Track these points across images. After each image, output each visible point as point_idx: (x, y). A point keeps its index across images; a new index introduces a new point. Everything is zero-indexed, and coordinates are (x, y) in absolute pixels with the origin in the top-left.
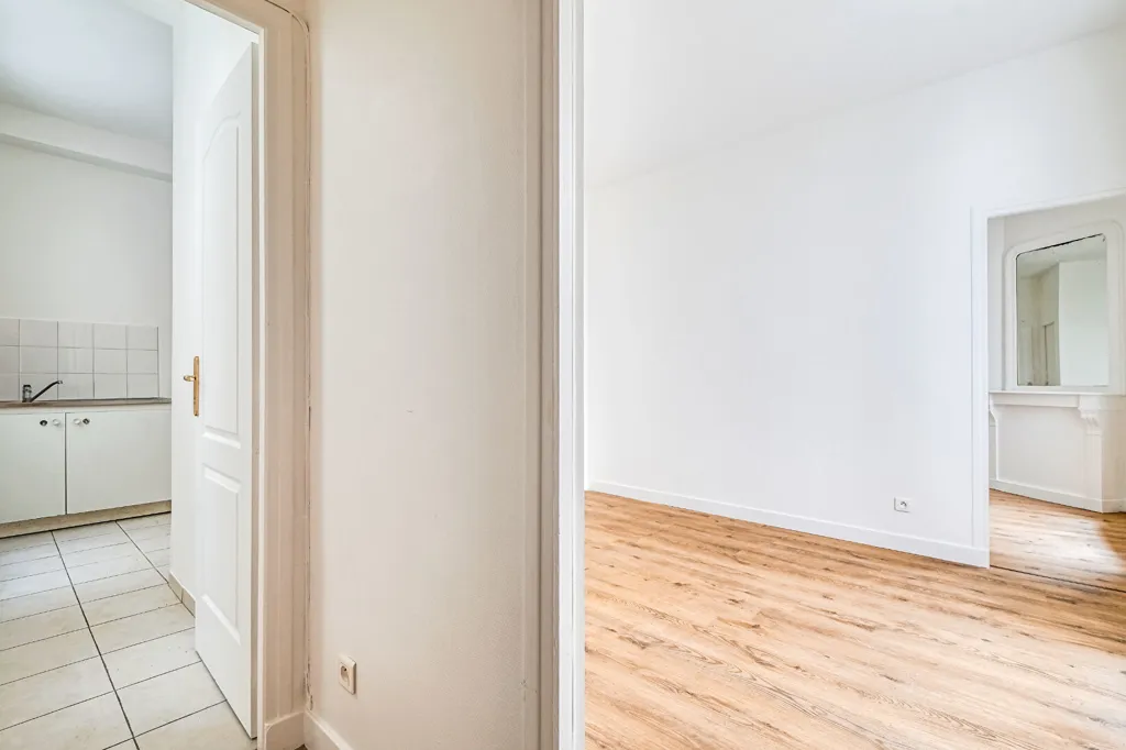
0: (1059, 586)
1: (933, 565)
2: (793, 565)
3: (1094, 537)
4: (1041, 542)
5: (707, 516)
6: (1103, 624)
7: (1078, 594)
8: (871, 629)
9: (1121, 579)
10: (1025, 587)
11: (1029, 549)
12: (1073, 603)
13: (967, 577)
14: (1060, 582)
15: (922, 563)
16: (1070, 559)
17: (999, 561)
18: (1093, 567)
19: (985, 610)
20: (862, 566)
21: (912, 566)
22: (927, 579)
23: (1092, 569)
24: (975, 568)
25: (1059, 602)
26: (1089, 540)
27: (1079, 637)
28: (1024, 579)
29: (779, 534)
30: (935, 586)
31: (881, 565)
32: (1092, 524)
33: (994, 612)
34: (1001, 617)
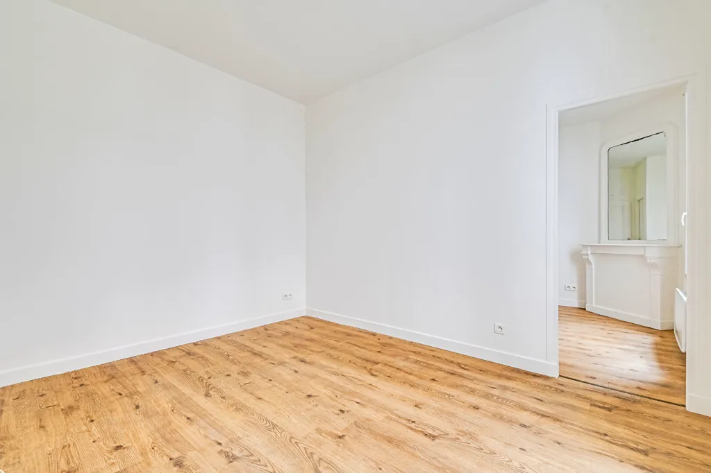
0: (605, 394)
1: (514, 375)
2: (411, 377)
3: (649, 350)
4: (608, 355)
5: (374, 335)
6: (626, 431)
7: (616, 402)
8: (433, 437)
9: (655, 388)
10: (578, 396)
11: (595, 360)
12: (609, 410)
13: (537, 386)
14: (606, 390)
15: (509, 374)
16: (622, 369)
17: (568, 372)
18: (639, 376)
19: (536, 418)
20: (461, 376)
21: (500, 376)
22: (505, 388)
23: (637, 378)
24: (547, 378)
25: (598, 409)
26: (643, 353)
27: (601, 445)
28: (579, 388)
29: (417, 349)
30: (508, 395)
31: (478, 376)
32: (650, 339)
33: (543, 420)
34: (546, 425)
